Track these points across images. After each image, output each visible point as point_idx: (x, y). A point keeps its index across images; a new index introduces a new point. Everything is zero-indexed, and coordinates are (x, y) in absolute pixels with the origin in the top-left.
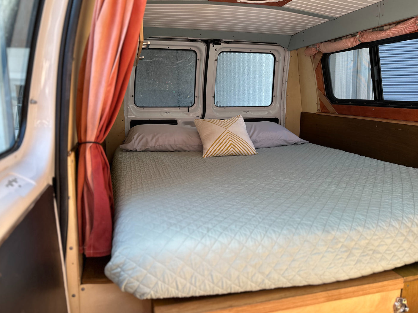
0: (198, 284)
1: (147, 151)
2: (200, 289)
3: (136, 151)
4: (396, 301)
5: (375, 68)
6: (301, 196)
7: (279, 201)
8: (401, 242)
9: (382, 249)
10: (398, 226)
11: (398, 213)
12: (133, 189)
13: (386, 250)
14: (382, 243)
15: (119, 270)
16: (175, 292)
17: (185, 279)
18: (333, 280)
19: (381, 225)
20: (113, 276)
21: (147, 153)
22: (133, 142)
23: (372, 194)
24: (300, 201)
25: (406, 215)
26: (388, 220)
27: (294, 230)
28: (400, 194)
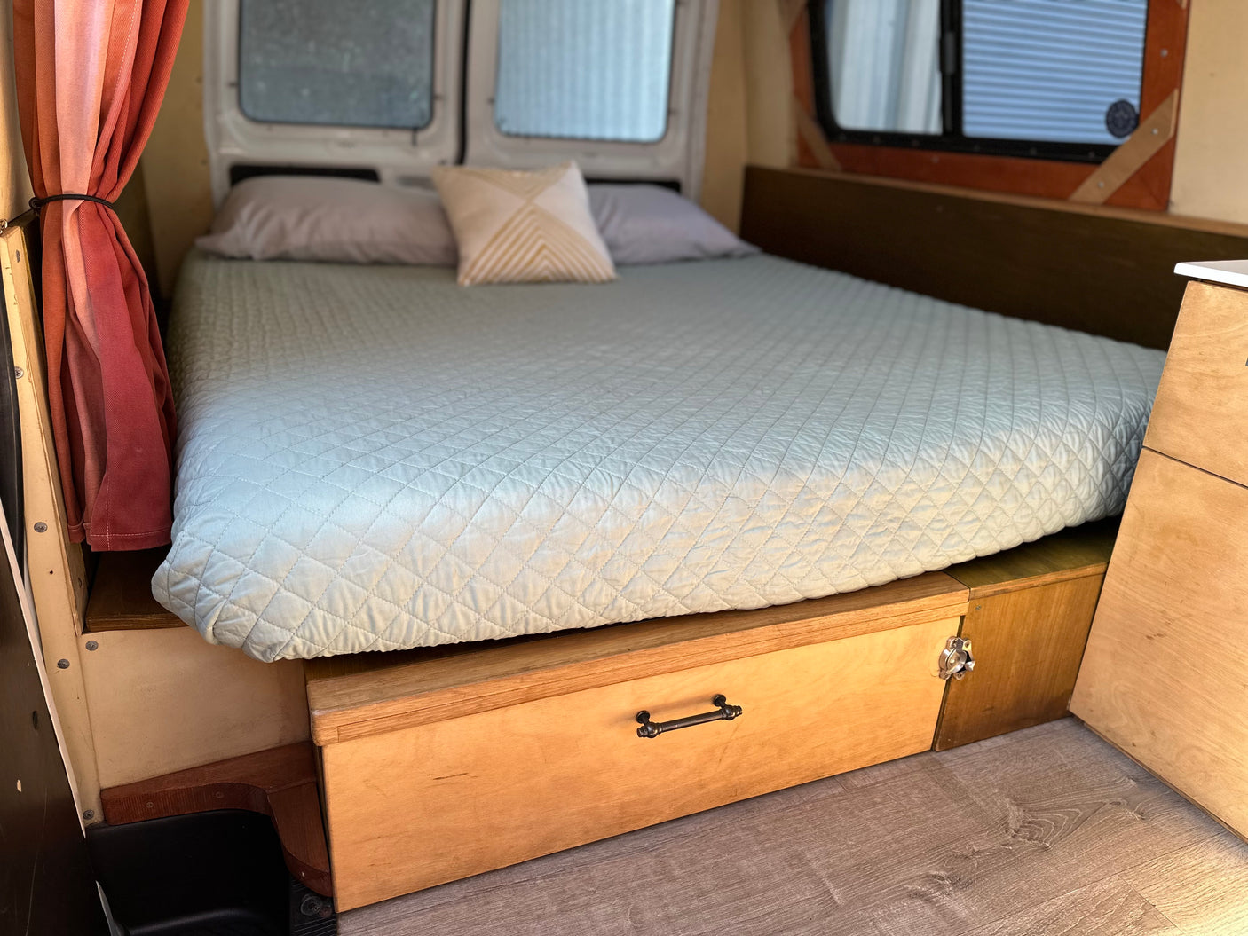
0: (431, 615)
1: (283, 258)
2: (441, 629)
3: (249, 258)
4: (947, 647)
5: (950, 38)
6: (728, 388)
7: (667, 400)
8: (971, 501)
9: (923, 517)
10: (967, 462)
11: (971, 428)
12: (234, 361)
13: (934, 520)
14: (926, 502)
15: (194, 582)
16: (367, 640)
17: (396, 603)
18: (798, 596)
19: (924, 456)
20: (175, 601)
21: (283, 267)
22: (237, 230)
23: (911, 382)
24: (724, 400)
25: (991, 433)
26: (943, 444)
27: (701, 470)
28: (980, 383)
